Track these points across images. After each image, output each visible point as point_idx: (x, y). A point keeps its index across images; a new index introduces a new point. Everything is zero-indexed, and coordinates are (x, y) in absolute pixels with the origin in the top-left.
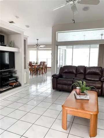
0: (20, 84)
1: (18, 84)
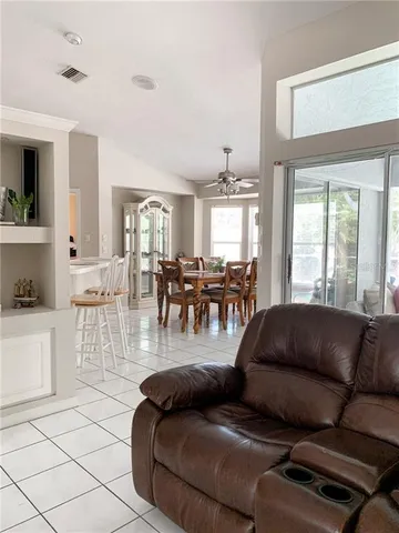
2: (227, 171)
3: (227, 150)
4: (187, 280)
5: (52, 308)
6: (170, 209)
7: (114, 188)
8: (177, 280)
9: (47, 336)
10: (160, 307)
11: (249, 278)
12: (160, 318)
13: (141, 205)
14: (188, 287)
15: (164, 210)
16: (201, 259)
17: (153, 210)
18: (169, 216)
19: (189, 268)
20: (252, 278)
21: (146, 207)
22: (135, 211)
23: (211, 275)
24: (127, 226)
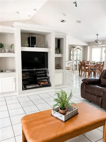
0: (49, 85)
1: (47, 84)
2: (97, 40)
3: (97, 35)
4: (87, 66)
5: (63, 69)
6: (82, 49)
7: (69, 45)
8: (84, 66)
9: (62, 74)
10: (80, 72)
11: (102, 66)
12: (79, 75)
13: (75, 49)
14: (87, 68)
15: (80, 50)
16: (90, 61)
17: (77, 50)
18: (81, 51)
19: (86, 63)
20: (103, 66)
21: (76, 49)
22: (73, 50)
23: (92, 65)
24: (71, 54)
